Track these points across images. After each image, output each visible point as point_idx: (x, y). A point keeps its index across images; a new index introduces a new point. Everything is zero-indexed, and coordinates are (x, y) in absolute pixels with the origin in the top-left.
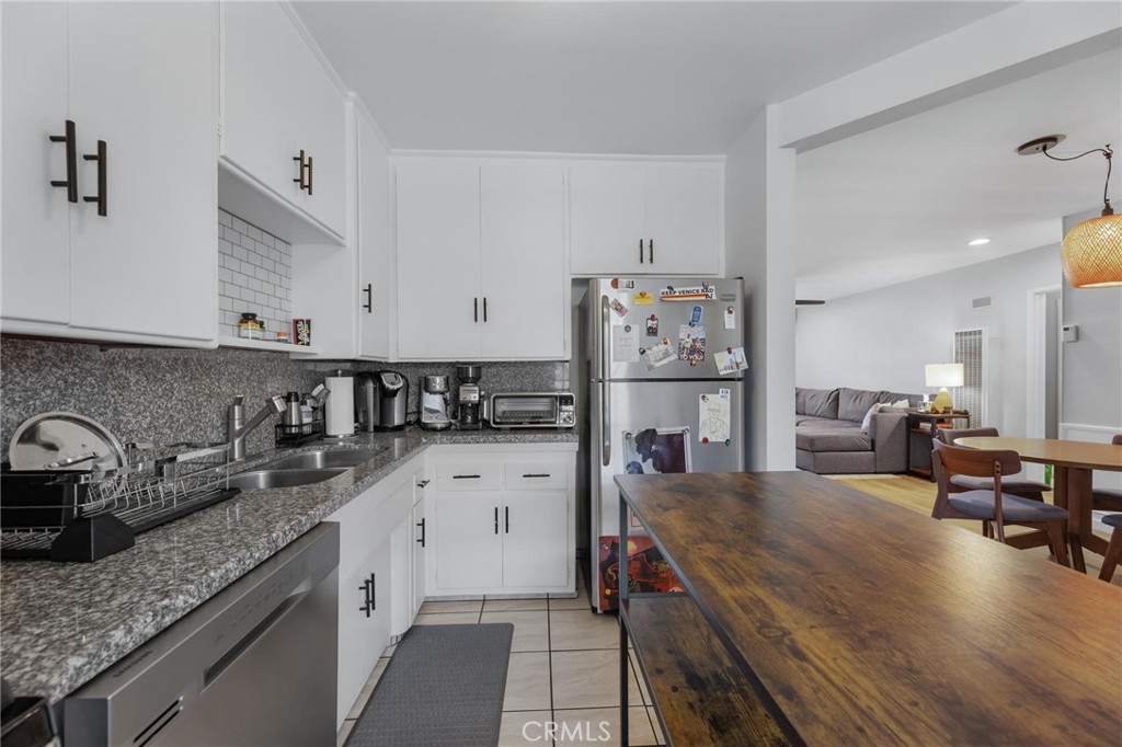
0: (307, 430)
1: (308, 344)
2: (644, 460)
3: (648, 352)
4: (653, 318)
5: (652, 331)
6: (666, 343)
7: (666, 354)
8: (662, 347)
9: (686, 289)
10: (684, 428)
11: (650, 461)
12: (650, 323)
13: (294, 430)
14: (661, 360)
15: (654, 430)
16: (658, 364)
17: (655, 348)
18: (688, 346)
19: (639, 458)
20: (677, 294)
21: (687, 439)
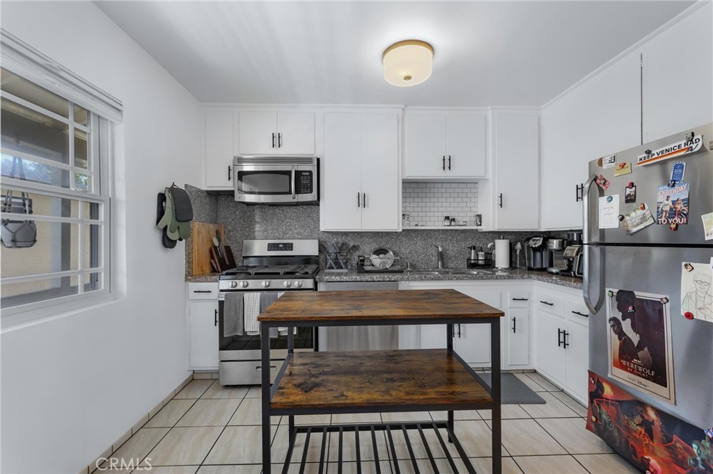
0: (480, 262)
1: (480, 225)
2: (624, 319)
3: (627, 218)
4: (632, 185)
5: (630, 199)
6: (643, 208)
7: (644, 219)
8: (640, 212)
9: (664, 148)
10: (663, 296)
11: (628, 321)
12: (628, 191)
13: (472, 262)
14: (637, 225)
15: (632, 293)
16: (634, 230)
17: (633, 214)
18: (667, 208)
19: (619, 316)
20: (656, 156)
21: (667, 308)
